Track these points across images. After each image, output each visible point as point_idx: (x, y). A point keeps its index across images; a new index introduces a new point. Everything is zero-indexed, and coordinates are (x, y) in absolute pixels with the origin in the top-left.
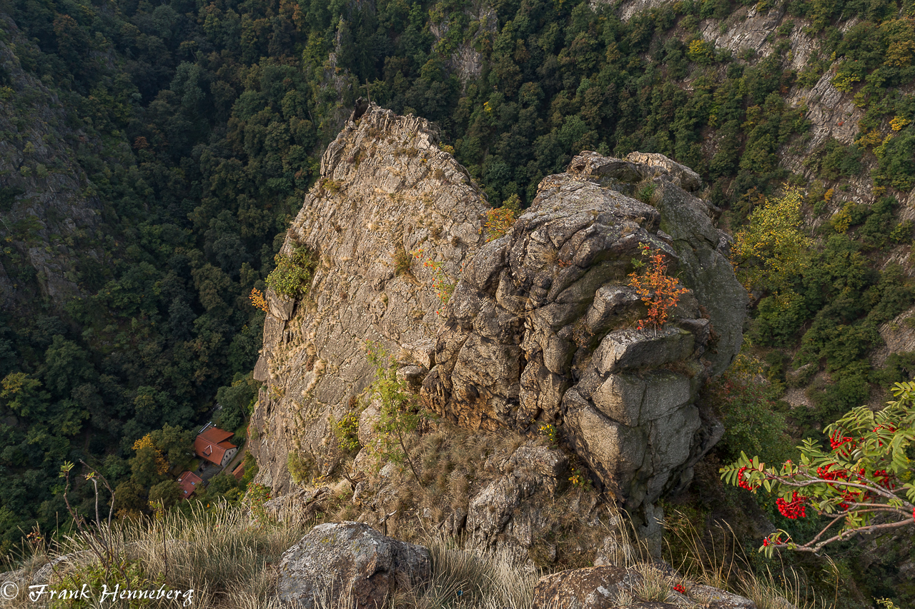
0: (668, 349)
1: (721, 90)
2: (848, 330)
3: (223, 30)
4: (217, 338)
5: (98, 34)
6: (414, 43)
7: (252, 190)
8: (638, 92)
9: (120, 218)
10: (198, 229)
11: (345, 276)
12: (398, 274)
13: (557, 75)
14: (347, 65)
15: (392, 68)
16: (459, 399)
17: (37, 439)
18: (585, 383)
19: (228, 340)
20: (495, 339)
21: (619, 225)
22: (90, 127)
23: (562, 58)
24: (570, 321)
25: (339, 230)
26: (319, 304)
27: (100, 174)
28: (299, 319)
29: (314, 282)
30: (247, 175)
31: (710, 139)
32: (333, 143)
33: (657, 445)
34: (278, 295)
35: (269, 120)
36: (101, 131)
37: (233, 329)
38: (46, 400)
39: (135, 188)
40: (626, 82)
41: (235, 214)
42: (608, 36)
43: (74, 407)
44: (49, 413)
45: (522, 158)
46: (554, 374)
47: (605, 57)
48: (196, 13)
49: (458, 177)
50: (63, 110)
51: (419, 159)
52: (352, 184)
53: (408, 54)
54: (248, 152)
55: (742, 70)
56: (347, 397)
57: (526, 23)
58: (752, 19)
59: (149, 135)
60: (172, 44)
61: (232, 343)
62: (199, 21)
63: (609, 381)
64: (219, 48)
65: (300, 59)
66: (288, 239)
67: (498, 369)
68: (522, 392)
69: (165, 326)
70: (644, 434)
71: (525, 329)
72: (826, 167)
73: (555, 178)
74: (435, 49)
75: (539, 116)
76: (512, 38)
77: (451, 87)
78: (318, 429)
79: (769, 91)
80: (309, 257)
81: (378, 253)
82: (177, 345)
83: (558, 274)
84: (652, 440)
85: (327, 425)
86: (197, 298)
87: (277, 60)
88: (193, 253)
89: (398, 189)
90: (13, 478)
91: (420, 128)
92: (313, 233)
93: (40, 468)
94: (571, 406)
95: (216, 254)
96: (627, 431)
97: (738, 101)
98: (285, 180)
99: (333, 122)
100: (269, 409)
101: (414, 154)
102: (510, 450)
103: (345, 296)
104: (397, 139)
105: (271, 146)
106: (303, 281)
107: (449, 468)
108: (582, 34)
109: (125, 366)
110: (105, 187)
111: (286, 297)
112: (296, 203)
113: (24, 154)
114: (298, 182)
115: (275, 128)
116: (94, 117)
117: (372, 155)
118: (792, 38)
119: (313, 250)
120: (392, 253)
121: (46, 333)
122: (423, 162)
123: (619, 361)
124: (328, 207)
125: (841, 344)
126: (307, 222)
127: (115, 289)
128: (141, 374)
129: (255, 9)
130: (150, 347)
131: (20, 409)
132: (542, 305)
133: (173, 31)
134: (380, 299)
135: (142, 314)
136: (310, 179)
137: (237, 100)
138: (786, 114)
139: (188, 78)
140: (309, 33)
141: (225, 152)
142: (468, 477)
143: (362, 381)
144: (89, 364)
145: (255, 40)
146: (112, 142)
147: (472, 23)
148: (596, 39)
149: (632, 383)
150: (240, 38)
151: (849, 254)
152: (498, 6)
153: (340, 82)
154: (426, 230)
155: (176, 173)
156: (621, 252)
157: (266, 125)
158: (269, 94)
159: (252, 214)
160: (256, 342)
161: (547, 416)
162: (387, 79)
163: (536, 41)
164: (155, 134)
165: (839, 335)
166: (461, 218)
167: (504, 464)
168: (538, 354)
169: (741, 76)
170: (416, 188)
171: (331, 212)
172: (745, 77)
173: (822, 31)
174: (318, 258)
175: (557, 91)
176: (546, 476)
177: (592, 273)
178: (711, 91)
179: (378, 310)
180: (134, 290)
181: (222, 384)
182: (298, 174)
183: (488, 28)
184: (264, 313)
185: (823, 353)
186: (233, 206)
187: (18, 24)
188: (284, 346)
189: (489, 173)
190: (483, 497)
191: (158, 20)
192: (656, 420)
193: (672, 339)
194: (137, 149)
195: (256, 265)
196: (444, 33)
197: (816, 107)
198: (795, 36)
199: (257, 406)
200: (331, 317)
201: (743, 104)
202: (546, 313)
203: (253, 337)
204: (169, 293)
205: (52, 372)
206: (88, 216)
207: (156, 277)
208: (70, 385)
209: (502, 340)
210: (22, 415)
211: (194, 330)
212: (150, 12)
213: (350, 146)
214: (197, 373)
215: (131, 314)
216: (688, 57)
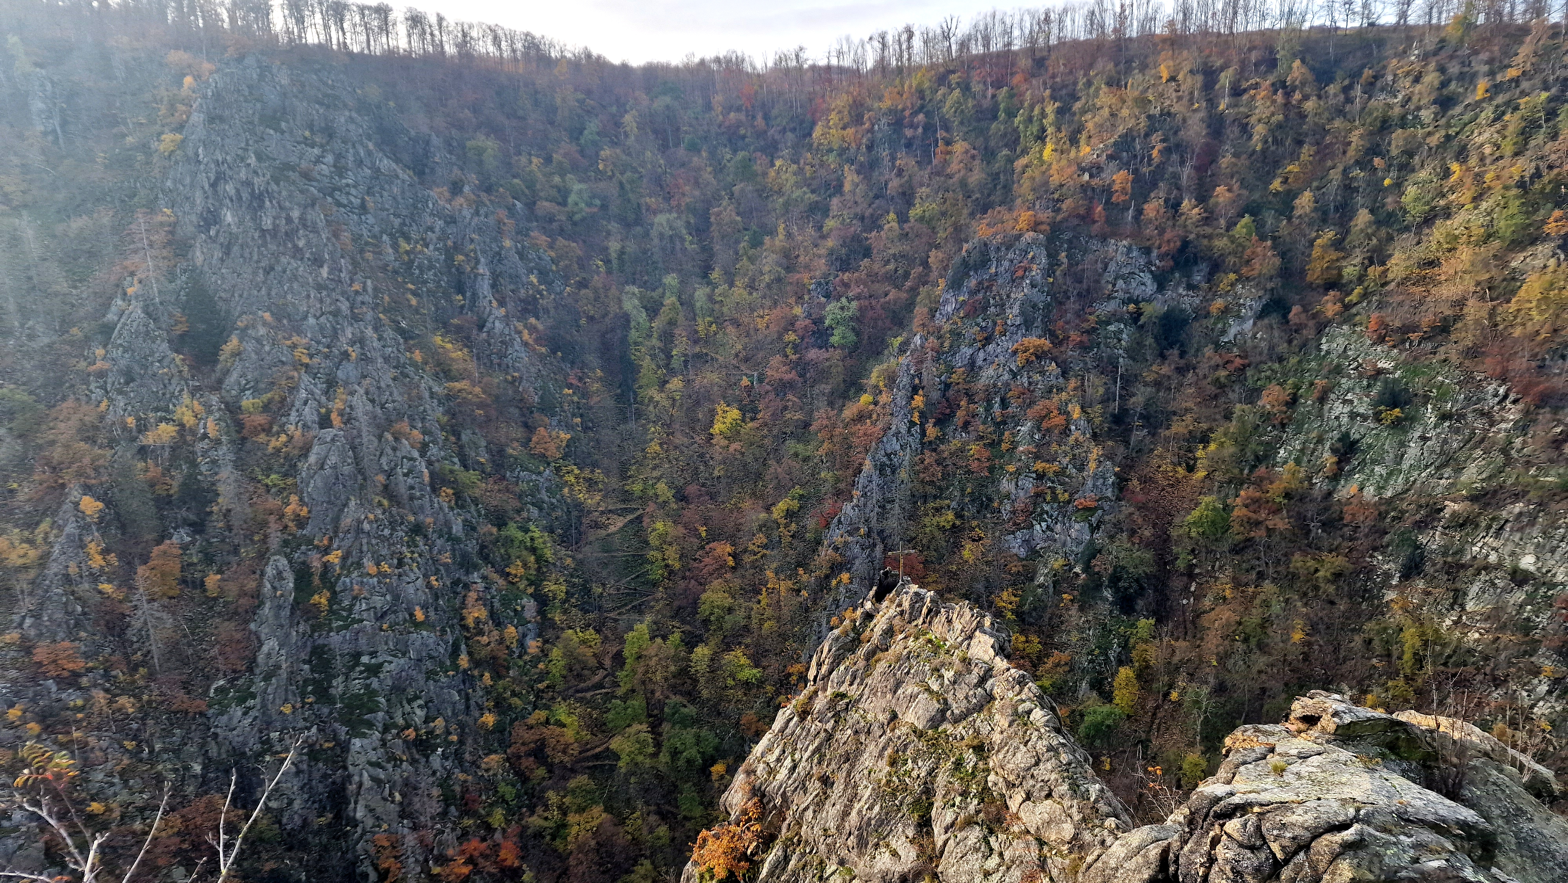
21: (1409, 835)
25: (824, 778)
32: (836, 631)
49: (1040, 717)
51: (973, 676)
52: (857, 701)
66: (740, 779)
73: (1260, 731)
89: (933, 722)
91: (980, 626)
92: (779, 778)
120: (910, 835)
122: (981, 682)
126: (774, 756)
166: (1040, 790)
206: (446, 700)
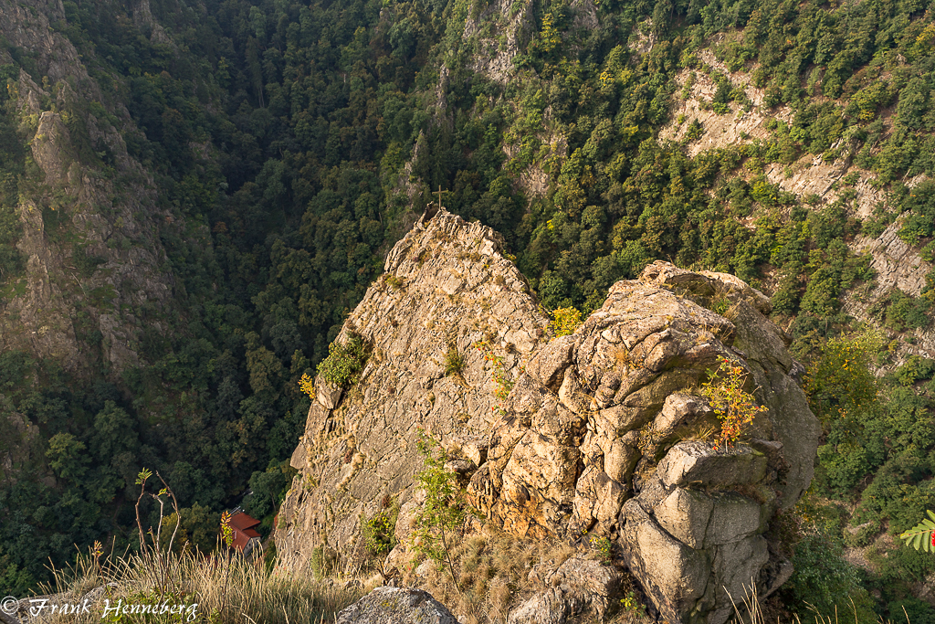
0: (739, 468)
1: (783, 231)
2: (913, 490)
3: (312, 134)
4: (259, 421)
5: (200, 128)
6: (487, 161)
7: (316, 281)
8: (700, 225)
9: (189, 295)
10: (259, 313)
11: (395, 371)
12: (448, 374)
13: (620, 202)
14: (421, 175)
15: (462, 180)
16: (508, 500)
17: (70, 503)
18: (647, 495)
19: (270, 424)
20: (554, 438)
21: (694, 333)
22: (177, 209)
23: (628, 186)
24: (636, 426)
25: (395, 325)
26: (366, 396)
27: (178, 252)
28: (344, 409)
29: (364, 374)
30: (312, 267)
31: (771, 277)
32: (401, 242)
33: (721, 574)
34: (327, 383)
35: (341, 218)
36: (186, 213)
37: (277, 414)
38: (87, 464)
39: (207, 269)
40: (689, 214)
41: (296, 303)
42: (673, 171)
43: (112, 474)
44: (86, 477)
45: (580, 276)
46: (615, 482)
47: (669, 189)
48: (290, 117)
49: (518, 285)
50: (156, 192)
51: (481, 264)
52: (414, 282)
53: (479, 169)
54: (317, 245)
55: (806, 214)
56: (381, 495)
57: (594, 151)
58: (817, 167)
59: (228, 221)
60: (263, 142)
61: (274, 428)
62: (291, 124)
63: (675, 494)
64: (305, 149)
65: (378, 165)
66: (345, 329)
67: (554, 470)
68: (577, 499)
69: (212, 404)
70: (708, 559)
71: (587, 430)
72: (891, 316)
73: (627, 283)
74: (504, 167)
75: (600, 238)
76: (580, 164)
77: (517, 203)
78: (347, 526)
79: (833, 236)
80: (363, 349)
81: (431, 351)
82: (220, 423)
83: (629, 376)
84: (716, 567)
85: (357, 523)
86: (247, 378)
87: (357, 164)
88: (251, 336)
89: (458, 291)
90: (39, 540)
91: (486, 235)
92: (369, 326)
93: (67, 533)
94: (630, 518)
95: (272, 338)
96: (691, 553)
97: (801, 243)
98: (348, 274)
99: (400, 225)
100: (300, 499)
101: (477, 258)
102: (558, 561)
103: (392, 391)
104: (462, 243)
105: (339, 242)
106: (353, 371)
107: (490, 574)
108: (648, 166)
109: (167, 439)
110: (179, 264)
111: (335, 386)
112: (355, 298)
113: (114, 227)
114: (359, 277)
115: (346, 226)
116: (182, 201)
117: (437, 256)
118: (857, 188)
119: (367, 342)
120: (445, 353)
121: (100, 398)
122: (485, 267)
123: (687, 474)
124: (387, 302)
125: (906, 505)
126: (366, 315)
127: (172, 361)
128: (181, 449)
129: (343, 118)
130: (195, 422)
131: (60, 470)
132: (608, 407)
133: (267, 131)
134: (427, 397)
135: (193, 389)
136: (371, 276)
137: (314, 197)
138: (849, 261)
139: (272, 173)
140: (390, 143)
141: (296, 243)
142: (510, 586)
143: (398, 480)
144: (133, 432)
145: (339, 145)
146: (194, 224)
147: (543, 147)
148: (662, 172)
149: (698, 499)
150: (325, 142)
151: (915, 410)
152: (569, 134)
153: (412, 190)
154: (481, 333)
155: (247, 259)
156: (695, 360)
157: (338, 222)
158: (345, 194)
159: (312, 304)
160: (298, 428)
161: (601, 528)
162: (457, 190)
163: (602, 169)
164: (234, 220)
165: (903, 495)
166: (517, 325)
167: (551, 577)
168: (599, 458)
169: (804, 219)
170: (476, 291)
171: (390, 306)
172: (808, 220)
173: (887, 186)
174: (371, 350)
175: (619, 216)
176: (597, 594)
177: (663, 378)
178: (774, 230)
179: (424, 408)
180: (189, 364)
181: (257, 469)
182: (361, 270)
183: (557, 152)
184: (309, 402)
185: (884, 514)
186: (295, 294)
187: (131, 113)
188: (325, 435)
189: (545, 287)
190: (525, 610)
191: (255, 121)
192: (722, 545)
193: (744, 459)
194: (216, 233)
195: (308, 353)
196: (515, 153)
197: (882, 256)
198: (860, 187)
199: (288, 495)
200: (375, 411)
201: (806, 246)
202: (611, 415)
203: (295, 425)
204: (221, 372)
205: (97, 437)
206: (159, 290)
207: (212, 355)
208: (112, 452)
209: (561, 440)
210: (62, 476)
211: (240, 411)
212: (249, 113)
213: (417, 245)
214: (235, 455)
215: (183, 389)
216: (751, 196)
